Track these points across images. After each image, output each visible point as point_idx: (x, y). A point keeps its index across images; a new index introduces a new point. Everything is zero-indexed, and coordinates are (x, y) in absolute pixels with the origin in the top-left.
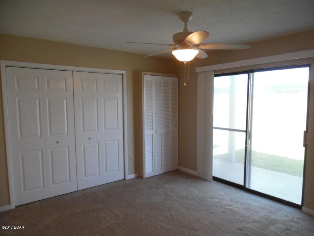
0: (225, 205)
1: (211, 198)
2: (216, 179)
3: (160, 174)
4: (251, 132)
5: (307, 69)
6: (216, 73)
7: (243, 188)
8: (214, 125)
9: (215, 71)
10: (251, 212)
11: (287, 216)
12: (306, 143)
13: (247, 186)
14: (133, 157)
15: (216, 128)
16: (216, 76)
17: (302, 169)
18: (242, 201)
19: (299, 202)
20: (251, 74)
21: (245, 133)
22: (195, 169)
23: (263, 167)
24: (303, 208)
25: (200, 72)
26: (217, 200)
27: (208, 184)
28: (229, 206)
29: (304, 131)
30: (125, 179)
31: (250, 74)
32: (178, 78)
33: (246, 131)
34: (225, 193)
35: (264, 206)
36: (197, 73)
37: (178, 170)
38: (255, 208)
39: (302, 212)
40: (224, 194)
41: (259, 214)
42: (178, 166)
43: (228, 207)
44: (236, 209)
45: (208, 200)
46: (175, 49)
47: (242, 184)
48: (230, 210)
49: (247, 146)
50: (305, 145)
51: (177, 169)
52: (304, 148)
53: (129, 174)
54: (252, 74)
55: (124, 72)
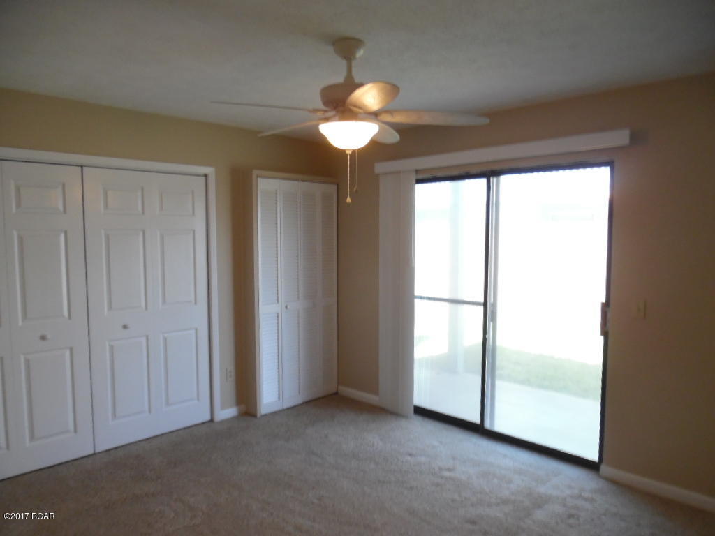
0: (441, 469)
1: (411, 455)
2: (421, 412)
4: (494, 305)
5: (606, 171)
6: (420, 177)
7: (479, 429)
8: (417, 293)
9: (417, 171)
10: (496, 481)
11: (570, 487)
12: (606, 328)
13: (487, 425)
14: (231, 367)
15: (421, 298)
16: (419, 181)
18: (476, 457)
19: (592, 454)
20: (494, 180)
21: (481, 309)
22: (376, 392)
24: (603, 468)
25: (386, 174)
26: (423, 459)
27: (403, 422)
28: (449, 470)
29: (603, 304)
30: (212, 420)
31: (491, 179)
32: (336, 186)
33: (485, 304)
34: (441, 442)
35: (522, 466)
36: (378, 175)
37: (336, 393)
38: (503, 472)
39: (600, 477)
40: (436, 444)
41: (511, 486)
42: (338, 383)
43: (447, 474)
44: (464, 478)
45: (403, 460)
46: (327, 119)
47: (477, 420)
48: (451, 478)
49: (487, 337)
50: (605, 333)
51: (334, 390)
52: (602, 338)
53: (223, 408)
55: (209, 170)
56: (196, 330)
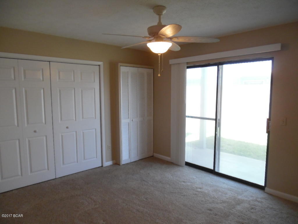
0: (197, 188)
1: (184, 182)
2: (188, 164)
3: (136, 161)
4: (220, 120)
5: (270, 62)
7: (213, 172)
8: (187, 114)
9: (187, 63)
10: (220, 193)
11: (252, 196)
12: (269, 130)
13: (216, 170)
14: (110, 145)
15: (188, 117)
16: (188, 67)
17: (266, 154)
18: (212, 184)
19: (262, 183)
20: (220, 66)
21: (214, 122)
22: (169, 156)
23: (231, 153)
24: (266, 188)
25: (174, 64)
26: (189, 184)
27: (180, 168)
28: (200, 188)
29: (267, 119)
30: (102, 166)
32: (152, 70)
33: (216, 120)
34: (197, 177)
35: (231, 187)
36: (171, 65)
37: (153, 156)
38: (223, 190)
39: (265, 192)
40: (195, 177)
41: (227, 195)
42: (153, 153)
43: (199, 190)
44: (206, 192)
45: (181, 184)
46: (150, 41)
47: (212, 168)
48: (201, 192)
49: (217, 133)
50: (268, 132)
51: (152, 155)
52: (267, 134)
53: (107, 161)
54: (221, 66)
55: (101, 63)
56: (96, 129)
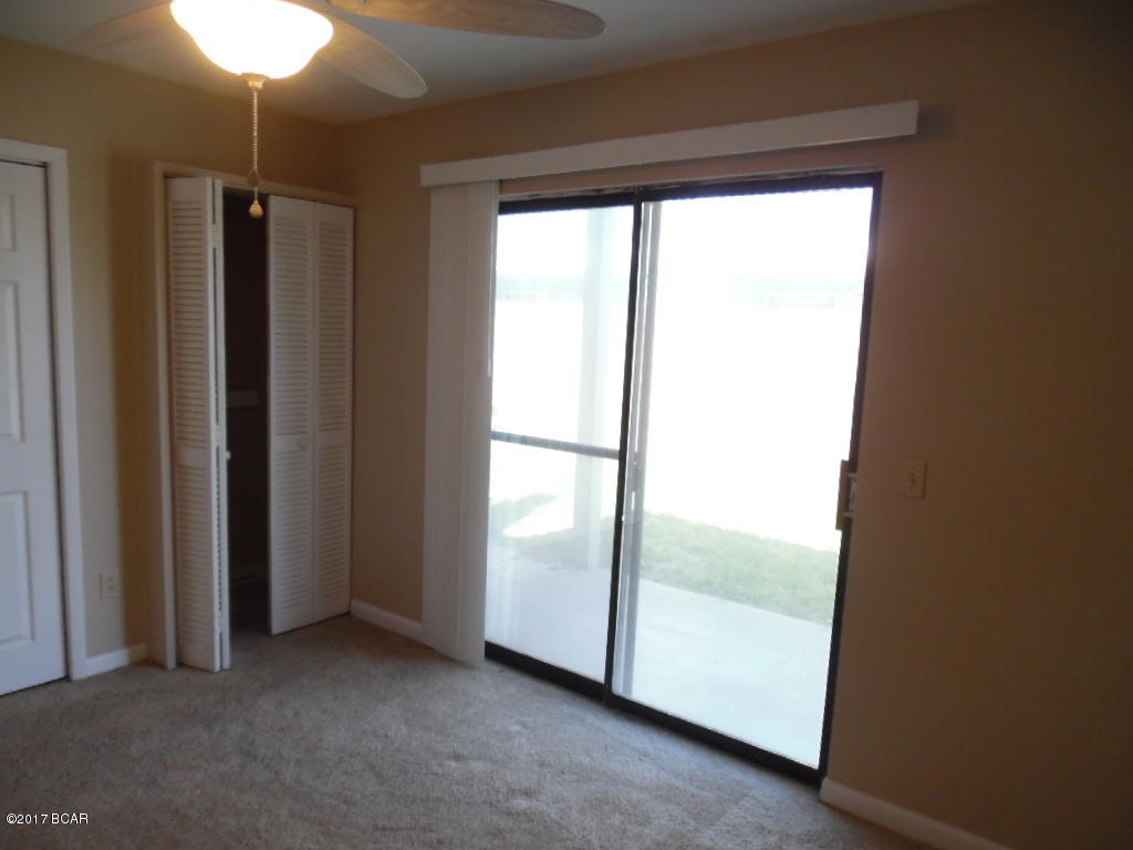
0: (512, 792)
1: (457, 757)
2: (500, 656)
4: (640, 457)
5: (863, 197)
6: (510, 197)
7: (600, 695)
8: (498, 423)
9: (502, 184)
10: (617, 820)
11: (762, 830)
12: (847, 515)
13: (618, 688)
14: (112, 569)
15: (508, 438)
16: (507, 208)
17: (833, 589)
18: (587, 761)
20: (648, 208)
21: (615, 463)
22: (416, 615)
23: (700, 587)
24: (826, 782)
25: (440, 187)
26: (478, 767)
27: (460, 680)
28: (527, 794)
29: (843, 462)
30: (67, 678)
31: (643, 205)
32: (350, 212)
33: (622, 455)
34: (524, 725)
35: (673, 781)
36: (429, 189)
37: (348, 613)
38: (635, 795)
39: (820, 801)
40: (516, 728)
41: (647, 831)
42: (351, 599)
43: (521, 803)
44: (553, 812)
45: (440, 771)
47: (598, 674)
48: (527, 816)
49: (623, 518)
50: (844, 523)
51: (346, 610)
52: (839, 534)
53: (93, 651)
54: (651, 206)
56: (26, 495)
